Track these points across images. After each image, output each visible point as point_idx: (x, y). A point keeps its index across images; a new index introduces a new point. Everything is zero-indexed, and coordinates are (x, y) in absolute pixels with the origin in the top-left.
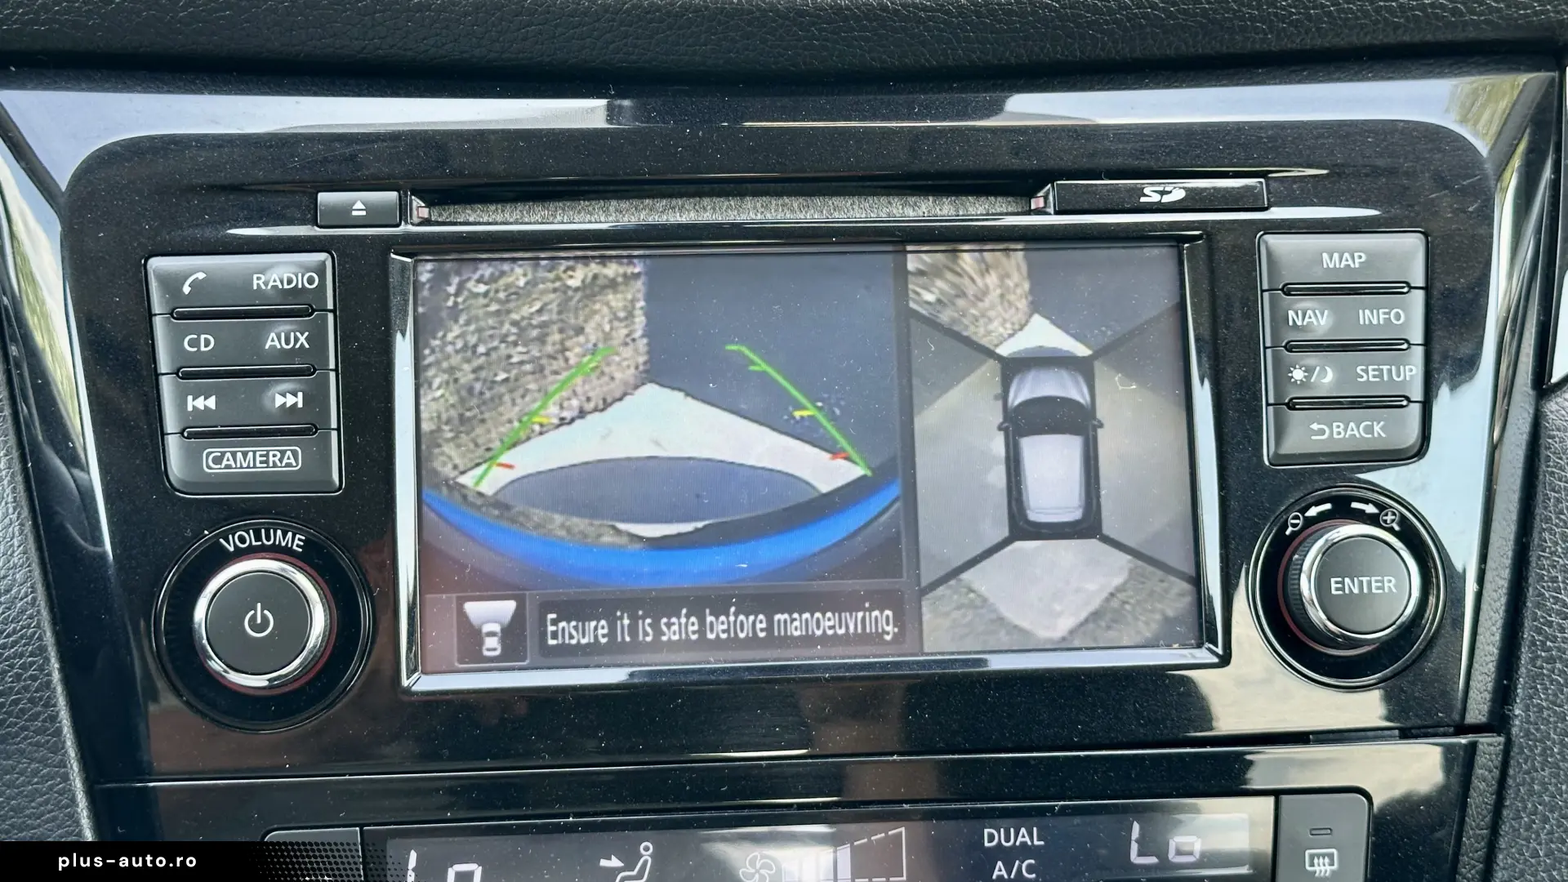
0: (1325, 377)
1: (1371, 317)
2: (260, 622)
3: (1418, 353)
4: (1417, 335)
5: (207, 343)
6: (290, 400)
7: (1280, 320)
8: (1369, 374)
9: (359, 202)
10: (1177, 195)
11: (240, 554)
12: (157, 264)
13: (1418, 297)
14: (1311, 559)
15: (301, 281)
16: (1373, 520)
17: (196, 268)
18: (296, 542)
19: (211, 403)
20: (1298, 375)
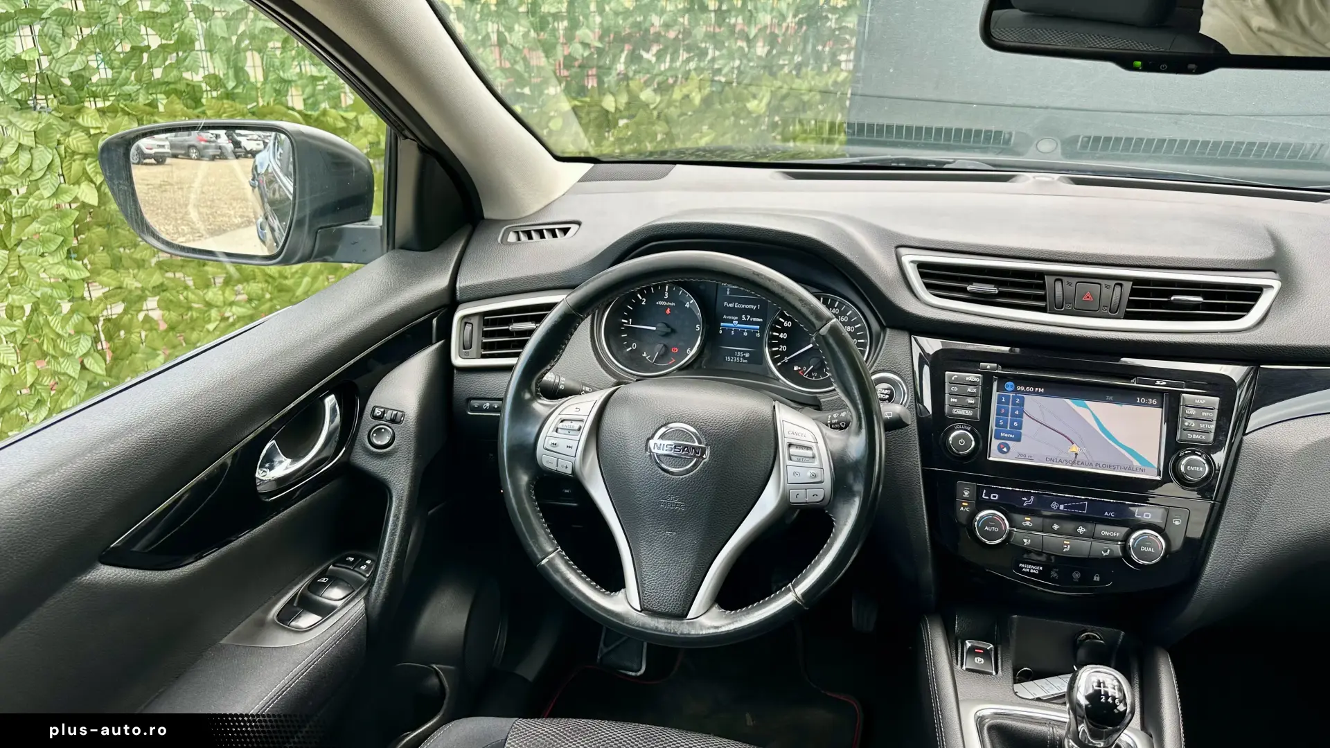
0: (1193, 424)
1: (1205, 414)
2: (962, 442)
3: (1215, 422)
4: (1215, 419)
5: (956, 389)
6: (971, 402)
7: (1184, 411)
8: (1203, 426)
9: (989, 366)
10: (1164, 383)
11: (958, 429)
12: (947, 373)
13: (1216, 411)
14: (1184, 462)
15: (976, 380)
16: (1200, 456)
17: (956, 375)
18: (969, 429)
19: (956, 400)
20: (1186, 424)
